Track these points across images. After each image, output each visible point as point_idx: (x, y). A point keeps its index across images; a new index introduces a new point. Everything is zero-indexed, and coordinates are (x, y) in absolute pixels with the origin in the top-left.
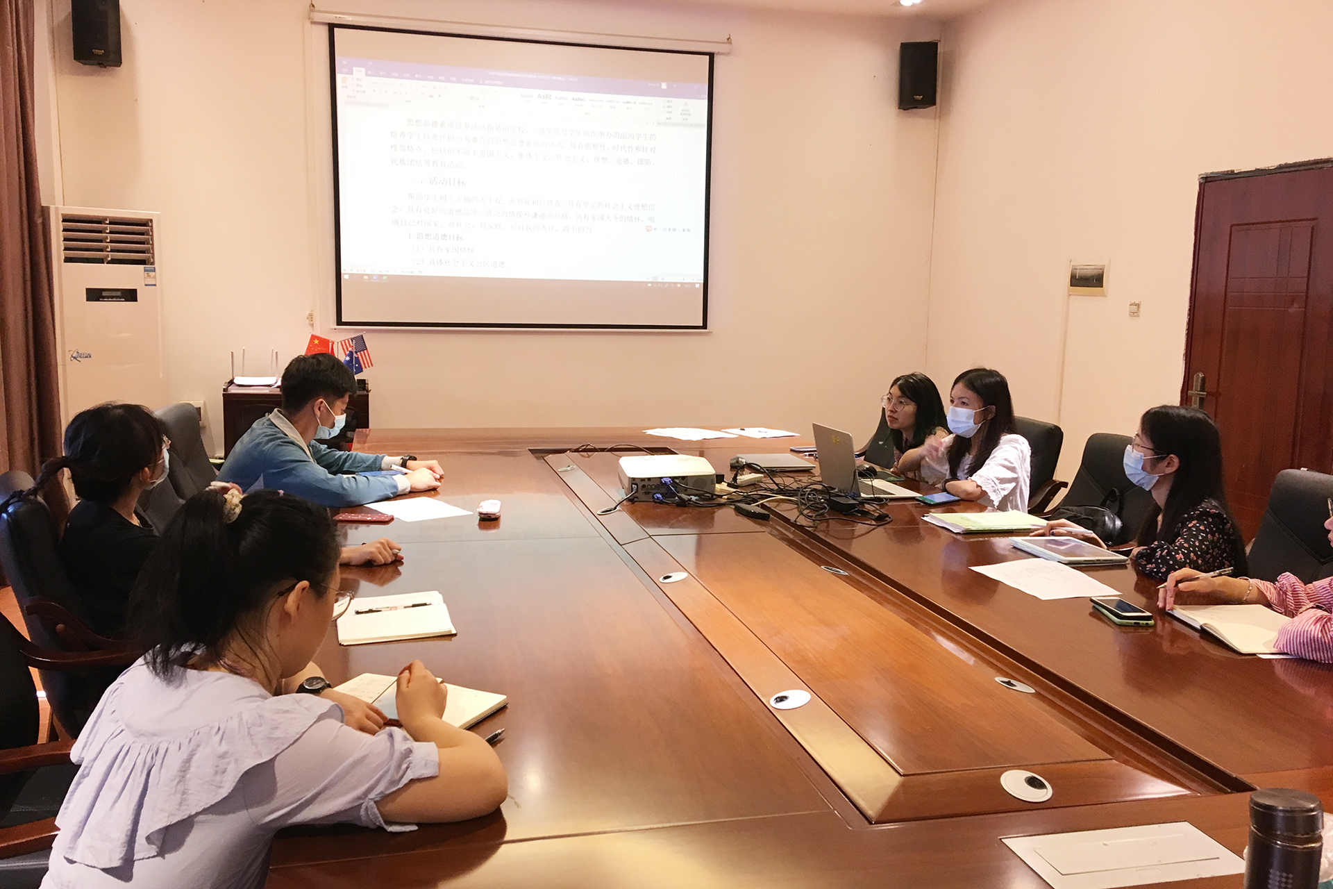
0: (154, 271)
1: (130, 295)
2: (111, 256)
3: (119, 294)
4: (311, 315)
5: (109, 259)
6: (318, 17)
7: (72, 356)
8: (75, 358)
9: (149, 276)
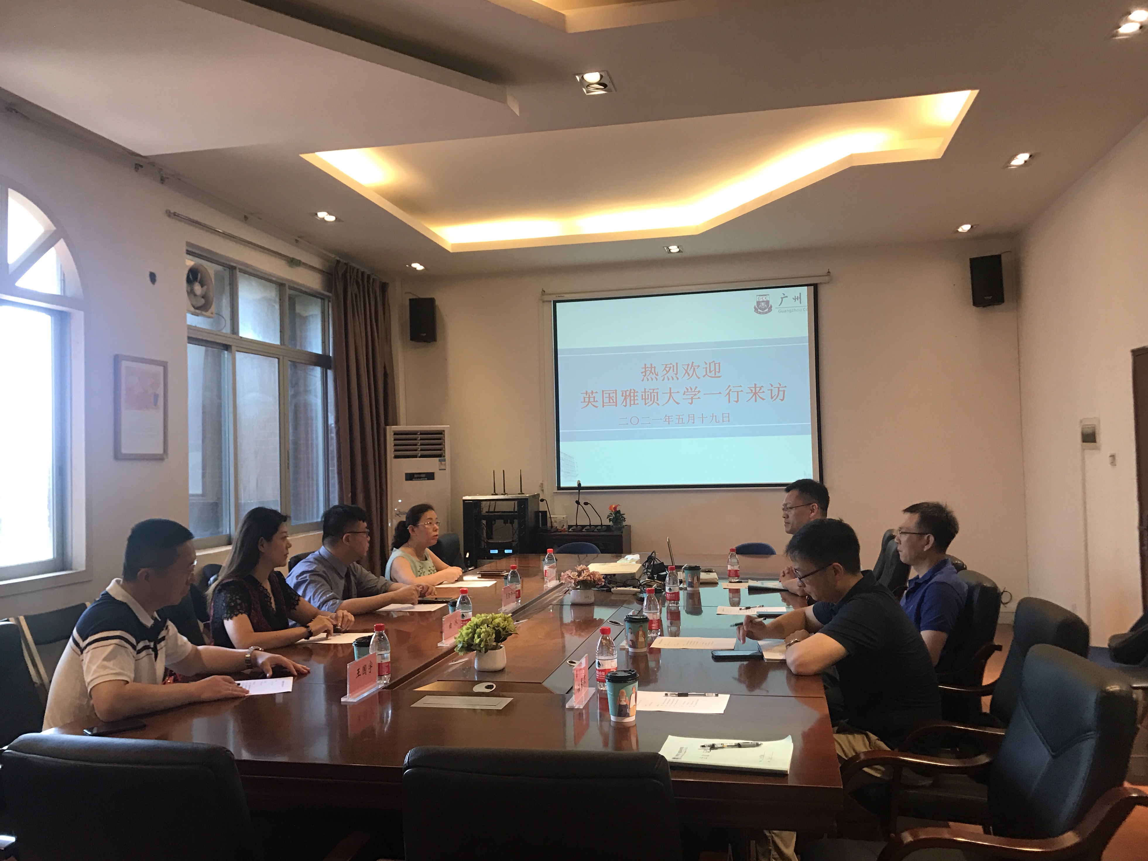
0: (445, 461)
1: (430, 476)
2: (420, 453)
3: (424, 476)
4: (542, 485)
5: (419, 455)
6: (546, 298)
7: (396, 514)
9: (441, 464)
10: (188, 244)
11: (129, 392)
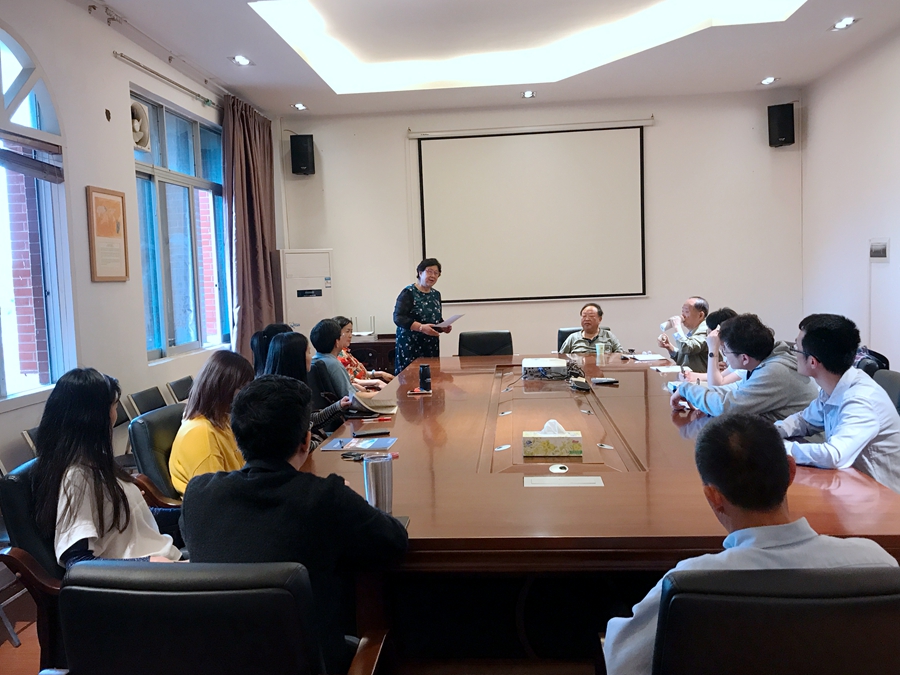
0: (330, 279)
1: (318, 293)
3: (313, 292)
6: (412, 136)
9: (327, 282)
10: (132, 85)
11: (99, 220)
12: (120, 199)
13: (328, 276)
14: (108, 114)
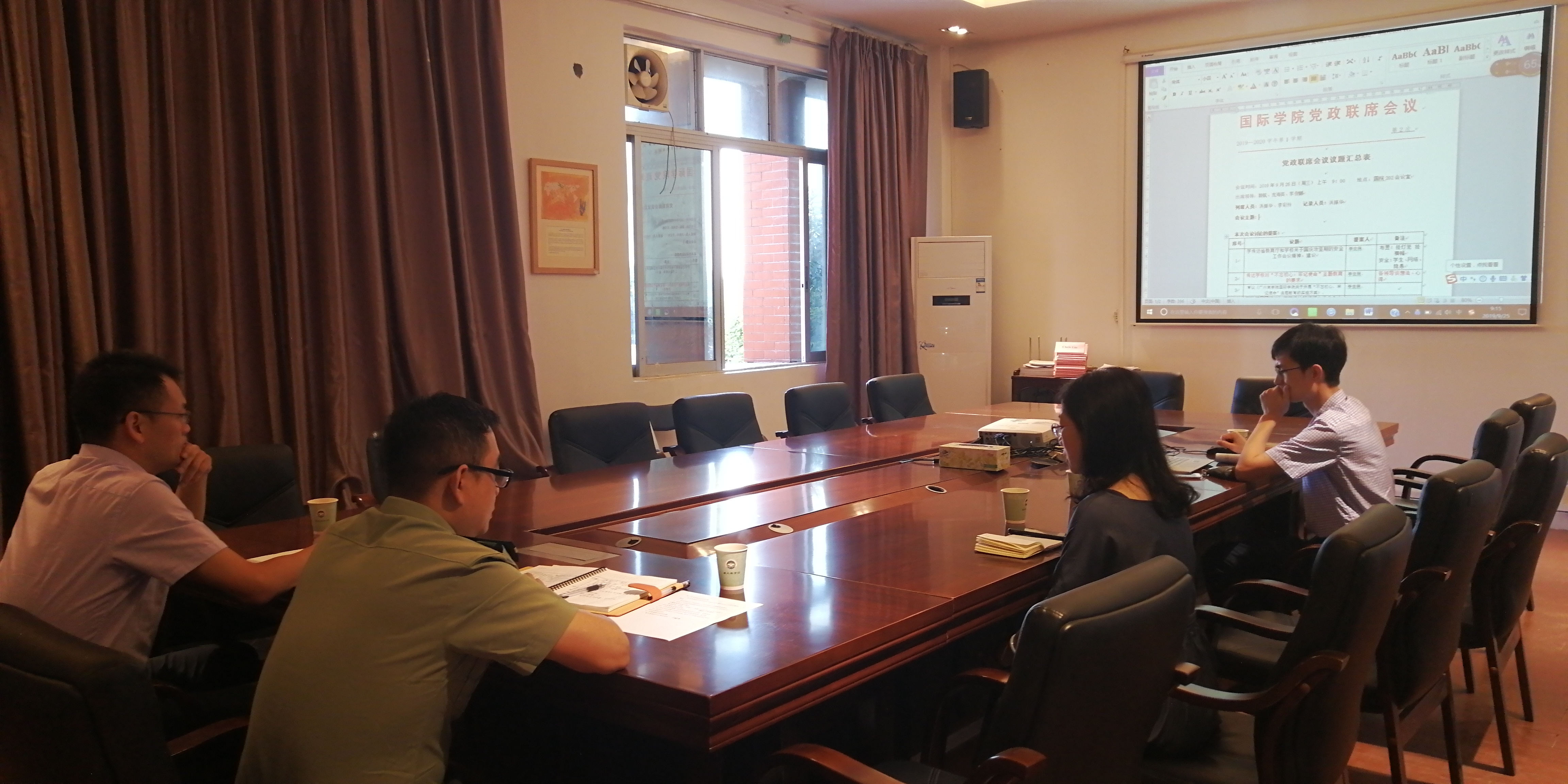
0: (984, 281)
1: (964, 300)
3: (956, 300)
4: (1116, 315)
6: (1131, 59)
7: (921, 346)
8: (923, 347)
9: (979, 285)
10: (626, 27)
11: (546, 199)
12: (589, 174)
13: (981, 276)
14: (578, 70)
